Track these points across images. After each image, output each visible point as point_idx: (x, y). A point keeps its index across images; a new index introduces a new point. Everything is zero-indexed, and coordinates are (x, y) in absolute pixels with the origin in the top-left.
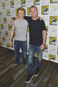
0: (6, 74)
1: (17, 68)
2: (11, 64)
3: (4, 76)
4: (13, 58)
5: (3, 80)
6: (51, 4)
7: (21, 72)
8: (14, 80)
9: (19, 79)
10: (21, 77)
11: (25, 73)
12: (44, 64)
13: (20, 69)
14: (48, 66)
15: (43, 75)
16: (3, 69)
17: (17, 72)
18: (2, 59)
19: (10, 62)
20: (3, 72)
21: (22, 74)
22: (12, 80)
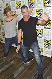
0: (6, 71)
1: (18, 65)
3: (4, 73)
4: (13, 55)
5: (3, 77)
7: (22, 69)
8: (15, 77)
10: (21, 75)
11: (26, 70)
12: (46, 62)
13: (21, 66)
14: (51, 65)
16: (3, 65)
17: (17, 70)
18: (2, 55)
19: (10, 58)
20: (3, 69)
21: (22, 72)
22: (12, 77)
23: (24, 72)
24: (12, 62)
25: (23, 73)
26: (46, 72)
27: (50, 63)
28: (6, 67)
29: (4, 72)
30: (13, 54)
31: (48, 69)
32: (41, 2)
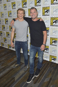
0: (8, 74)
1: (18, 68)
2: (12, 64)
3: (5, 76)
4: (14, 59)
5: (5, 80)
6: (52, 5)
7: (22, 72)
8: (15, 80)
9: (20, 79)
10: (22, 78)
11: (26, 73)
12: (44, 65)
13: (21, 69)
14: (49, 67)
15: (44, 75)
16: (4, 69)
17: (18, 73)
18: (3, 59)
19: (11, 62)
22: (13, 80)
23: (24, 75)
24: (13, 66)
25: (23, 76)
26: (45, 74)
27: (48, 66)
31: (46, 71)
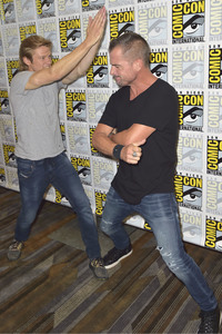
0: (22, 300)
1: (68, 277)
2: (43, 259)
3: (12, 308)
4: (49, 236)
5: (10, 324)
8: (56, 324)
9: (77, 321)
10: (83, 315)
11: (101, 298)
13: (80, 280)
16: (7, 278)
17: (66, 294)
19: (36, 249)
21: (87, 302)
22: (44, 325)
23: (94, 304)
24: (45, 266)
25: (90, 308)
28: (21, 283)
29: (11, 304)
30: (49, 233)
32: (160, 21)
